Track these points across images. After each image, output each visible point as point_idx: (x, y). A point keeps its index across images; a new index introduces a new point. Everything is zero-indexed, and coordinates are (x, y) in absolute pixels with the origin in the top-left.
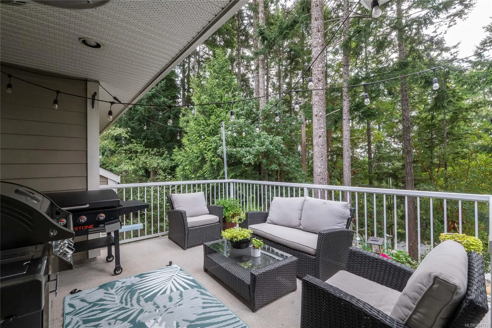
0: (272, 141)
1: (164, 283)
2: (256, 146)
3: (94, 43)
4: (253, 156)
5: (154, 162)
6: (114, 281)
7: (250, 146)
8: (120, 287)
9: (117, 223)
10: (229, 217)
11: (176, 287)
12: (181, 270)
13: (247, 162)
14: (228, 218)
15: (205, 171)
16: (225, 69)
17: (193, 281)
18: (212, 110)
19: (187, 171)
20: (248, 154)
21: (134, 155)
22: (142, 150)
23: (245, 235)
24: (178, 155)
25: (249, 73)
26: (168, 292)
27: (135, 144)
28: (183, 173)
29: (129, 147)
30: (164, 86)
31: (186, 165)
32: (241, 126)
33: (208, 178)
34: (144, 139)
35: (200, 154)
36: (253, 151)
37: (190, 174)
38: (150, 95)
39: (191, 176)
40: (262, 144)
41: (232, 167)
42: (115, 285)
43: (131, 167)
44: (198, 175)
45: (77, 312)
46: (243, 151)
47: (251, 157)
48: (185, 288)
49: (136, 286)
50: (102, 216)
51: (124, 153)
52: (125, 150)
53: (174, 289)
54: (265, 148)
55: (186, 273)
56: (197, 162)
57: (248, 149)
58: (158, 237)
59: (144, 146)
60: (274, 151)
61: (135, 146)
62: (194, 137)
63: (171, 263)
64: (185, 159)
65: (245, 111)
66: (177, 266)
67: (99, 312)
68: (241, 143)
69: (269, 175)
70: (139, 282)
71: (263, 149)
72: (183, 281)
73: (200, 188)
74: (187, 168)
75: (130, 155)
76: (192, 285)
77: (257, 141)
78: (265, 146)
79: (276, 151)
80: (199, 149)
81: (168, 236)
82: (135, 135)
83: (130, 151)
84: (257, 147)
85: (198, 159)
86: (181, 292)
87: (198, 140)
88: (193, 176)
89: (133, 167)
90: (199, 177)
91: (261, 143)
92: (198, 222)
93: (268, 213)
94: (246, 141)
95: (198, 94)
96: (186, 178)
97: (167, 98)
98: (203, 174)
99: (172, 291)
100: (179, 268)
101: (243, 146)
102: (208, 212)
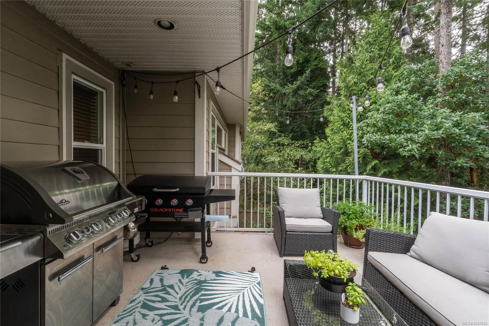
0: (460, 122)
1: (230, 294)
2: (424, 131)
3: (167, 23)
4: (419, 145)
5: (299, 154)
6: (193, 270)
7: (414, 131)
8: (194, 278)
9: (199, 211)
10: (351, 228)
11: (237, 306)
12: (259, 283)
13: (407, 154)
14: (349, 229)
15: (348, 164)
16: (383, 37)
17: (261, 307)
18: (361, 91)
19: (328, 164)
20: (409, 142)
21: (281, 147)
22: (289, 143)
23: (337, 272)
24: (319, 147)
25: (428, 34)
26: (225, 309)
27: (283, 138)
28: (324, 166)
29: (278, 140)
30: (309, 76)
31: (327, 158)
32: (399, 105)
33: (351, 173)
34: (291, 132)
35: (343, 145)
36: (420, 137)
37: (331, 167)
38: (295, 88)
39: (332, 170)
40: (438, 127)
41: (387, 161)
42: (191, 274)
43: (277, 158)
44: (340, 168)
45: (148, 291)
46: (401, 139)
47: (414, 146)
48: (245, 315)
49: (205, 284)
50: (190, 202)
51: (273, 146)
52: (274, 143)
53: (233, 309)
54: (443, 133)
55: (260, 291)
56: (338, 154)
57: (409, 135)
58: (264, 232)
59: (291, 138)
60: (463, 137)
61: (283, 139)
62: (338, 124)
63: (253, 270)
64: (325, 150)
65: (412, 83)
66: (259, 277)
67: (160, 299)
68: (398, 128)
69: (452, 175)
70: (211, 280)
71: (440, 134)
72: (250, 302)
73: (343, 185)
74: (328, 160)
75: (278, 148)
76: (256, 312)
77: (429, 122)
78: (443, 129)
79: (468, 136)
80: (342, 139)
81: (273, 234)
82: (283, 129)
83: (279, 144)
84: (427, 132)
85: (340, 150)
86: (238, 317)
87: (342, 128)
88: (334, 170)
89: (279, 159)
90: (341, 171)
91: (436, 125)
92: (300, 226)
93: (415, 239)
94: (407, 125)
95: (344, 75)
96: (327, 171)
97: (314, 88)
98: (346, 168)
99: (229, 310)
100: (259, 279)
101: (402, 132)
102: (321, 216)
